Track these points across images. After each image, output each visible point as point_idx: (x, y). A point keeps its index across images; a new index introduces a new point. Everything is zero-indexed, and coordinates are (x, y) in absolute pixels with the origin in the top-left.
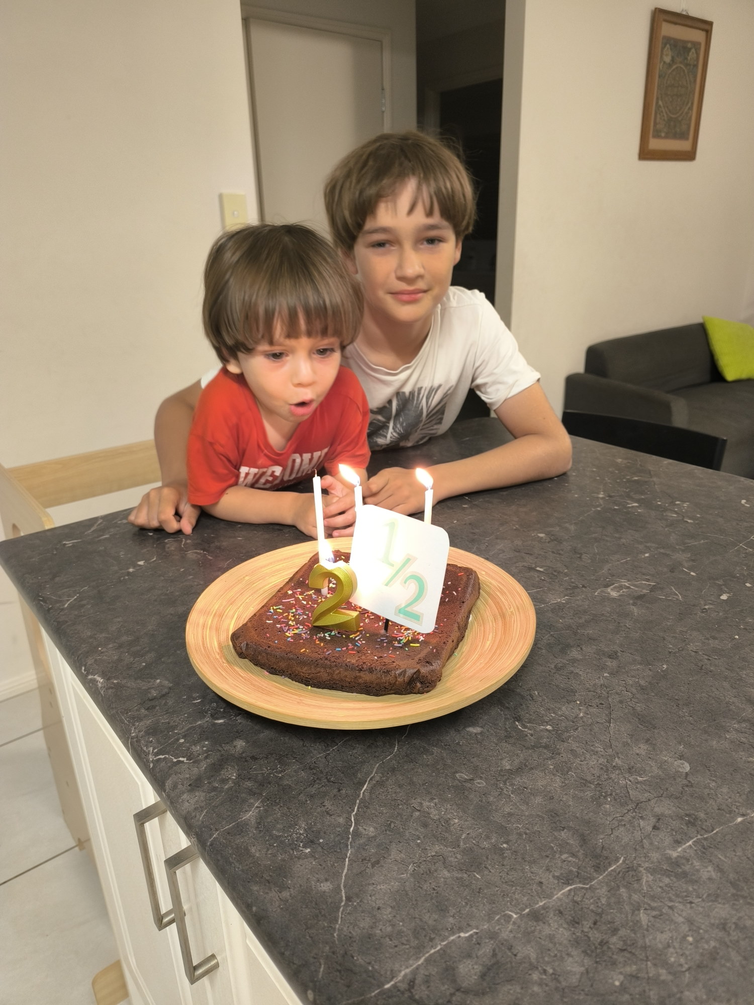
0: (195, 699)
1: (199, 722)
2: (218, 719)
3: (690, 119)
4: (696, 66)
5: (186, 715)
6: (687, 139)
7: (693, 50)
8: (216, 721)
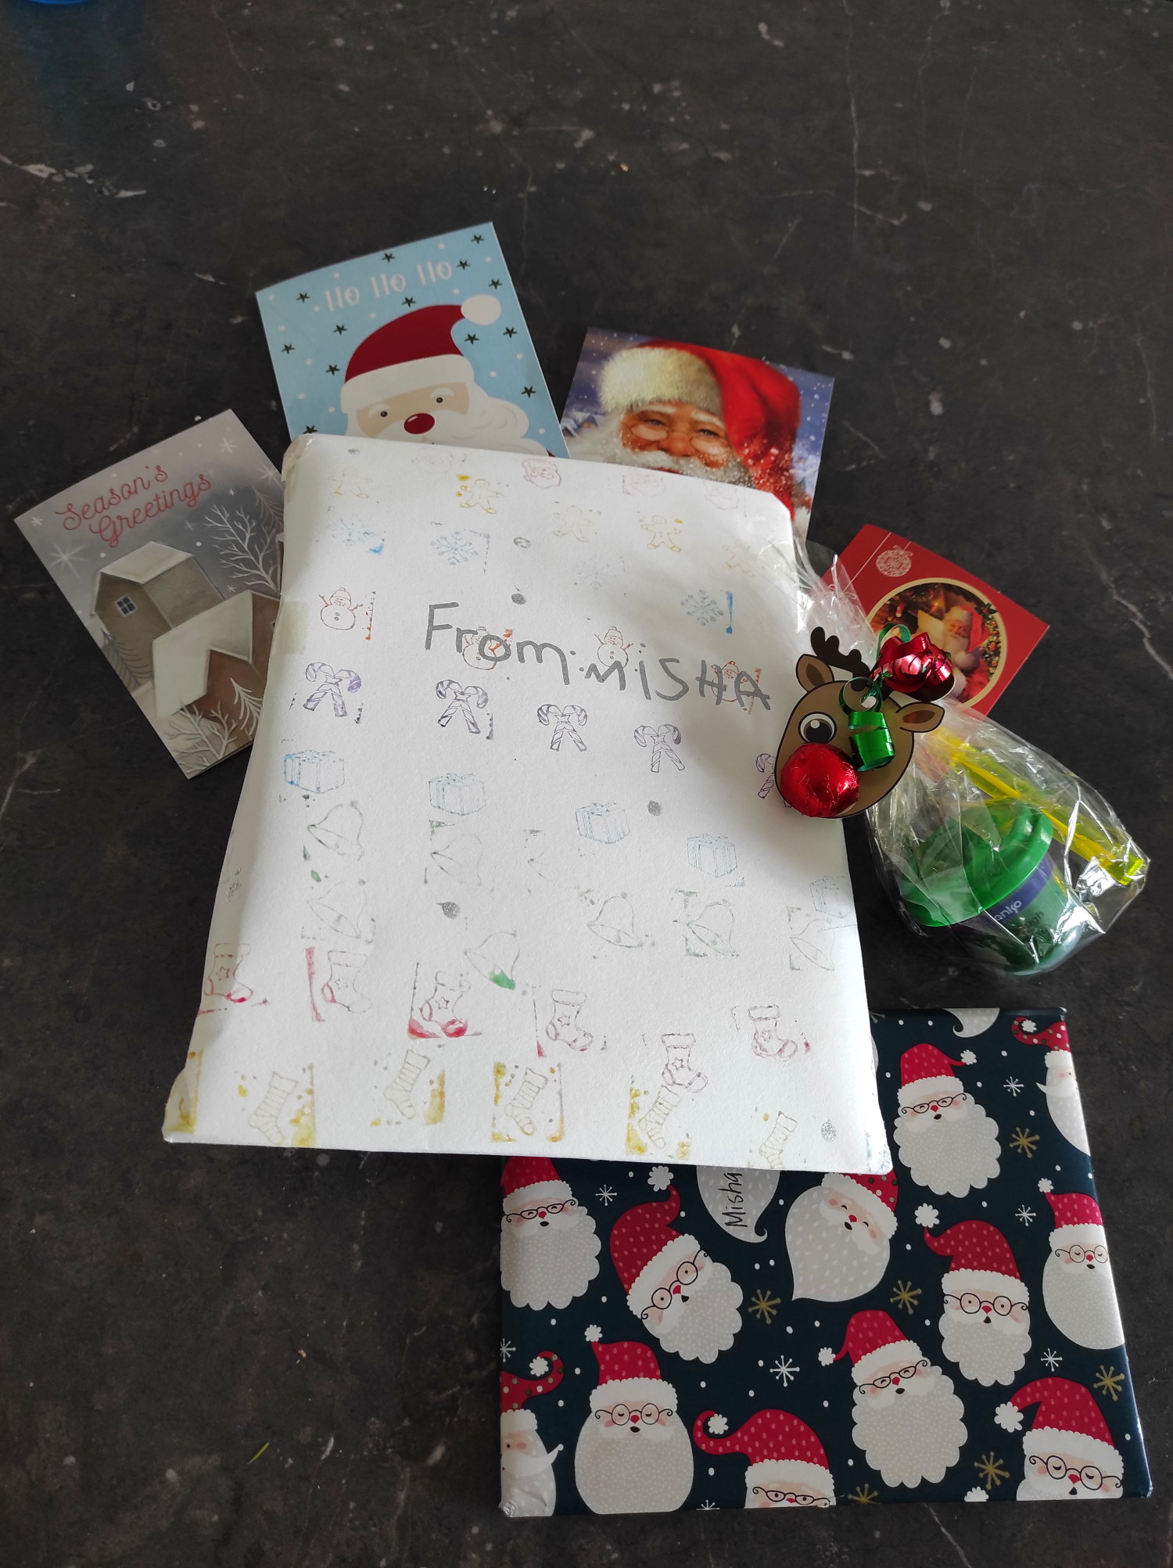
0: (318, 1448)
1: (402, 1496)
2: (427, 1452)
5: (352, 1505)
8: (431, 1461)
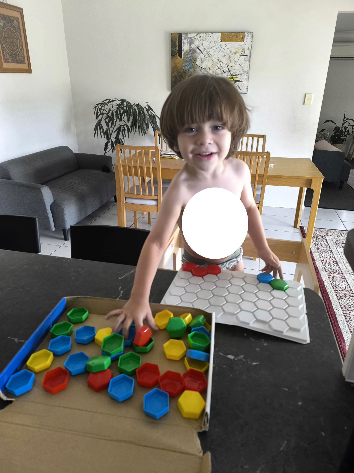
3: (23, 54)
4: (19, 28)
6: (25, 63)
7: (15, 21)
